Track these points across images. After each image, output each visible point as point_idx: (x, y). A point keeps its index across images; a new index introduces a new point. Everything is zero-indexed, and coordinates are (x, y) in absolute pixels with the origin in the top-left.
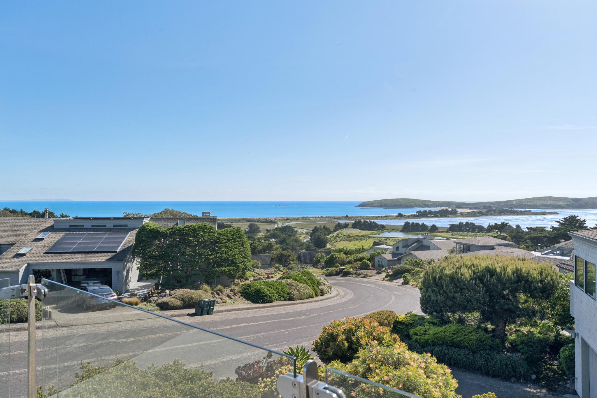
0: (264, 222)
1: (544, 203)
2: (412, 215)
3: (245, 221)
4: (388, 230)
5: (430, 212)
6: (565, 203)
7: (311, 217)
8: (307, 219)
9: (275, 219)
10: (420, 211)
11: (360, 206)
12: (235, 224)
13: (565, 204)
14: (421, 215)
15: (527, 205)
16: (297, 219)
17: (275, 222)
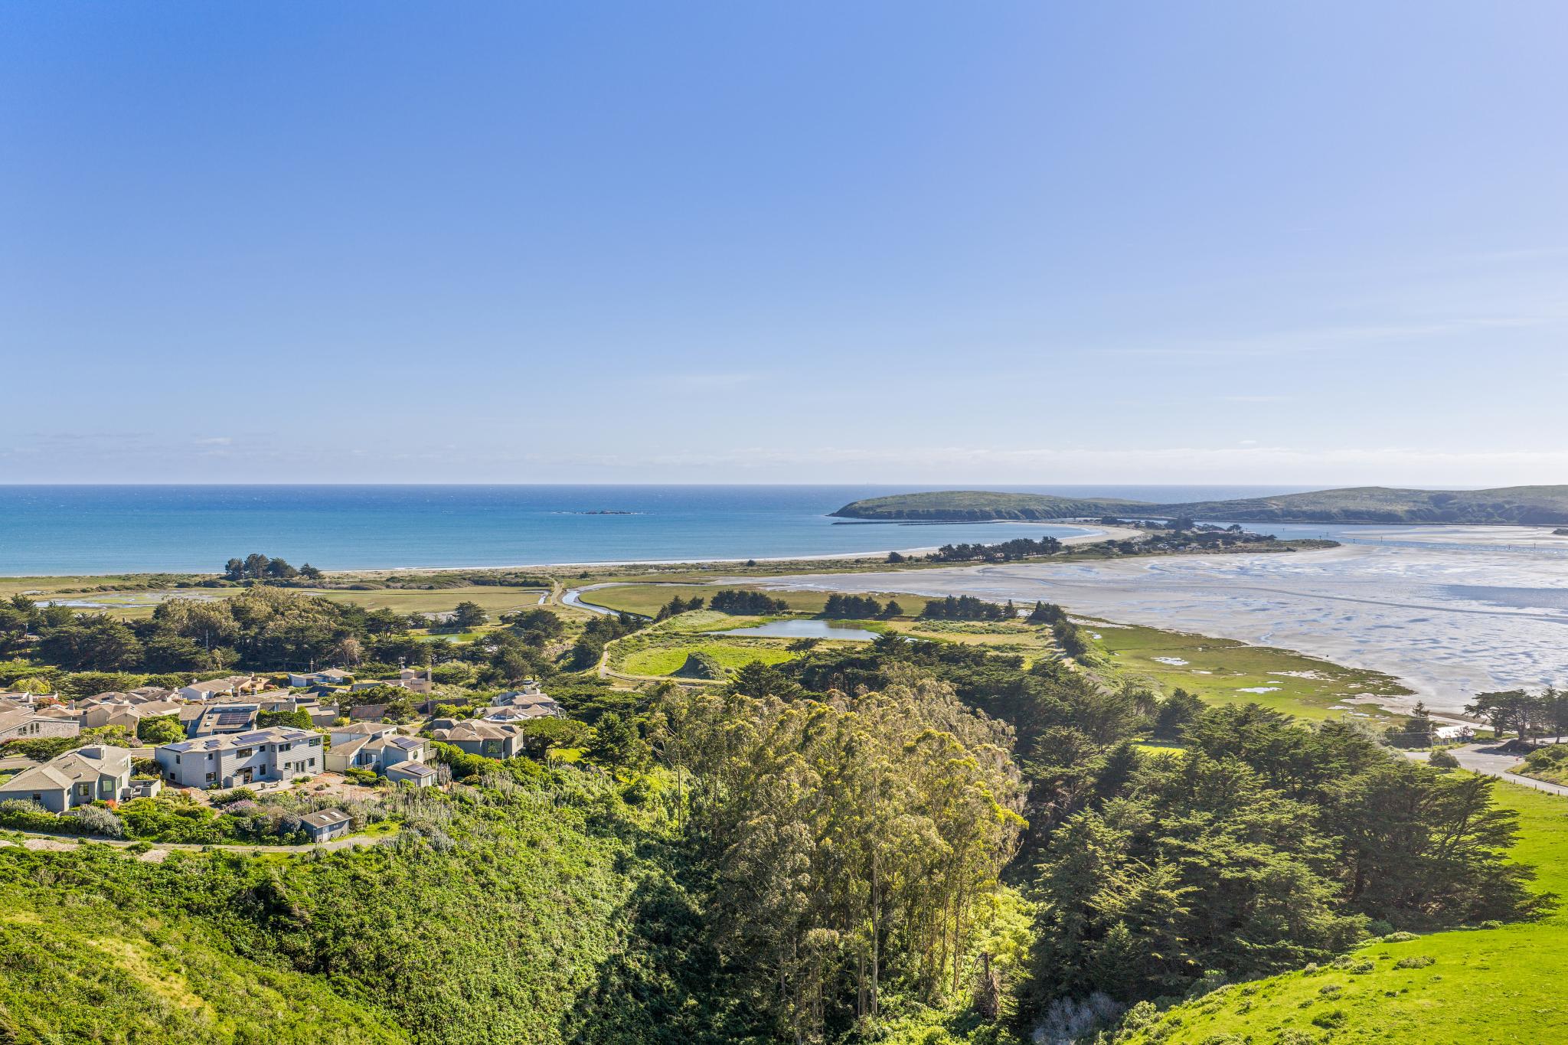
0: (516, 585)
1: (1351, 508)
2: (928, 557)
3: (467, 582)
4: (790, 613)
5: (978, 549)
6: (1406, 508)
7: (651, 567)
8: (641, 571)
9: (552, 576)
10: (950, 546)
11: (842, 513)
12: (438, 591)
13: (1407, 511)
14: (951, 556)
15: (1304, 513)
16: (610, 575)
17: (547, 585)
